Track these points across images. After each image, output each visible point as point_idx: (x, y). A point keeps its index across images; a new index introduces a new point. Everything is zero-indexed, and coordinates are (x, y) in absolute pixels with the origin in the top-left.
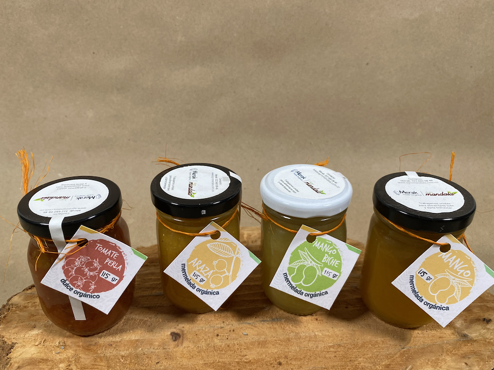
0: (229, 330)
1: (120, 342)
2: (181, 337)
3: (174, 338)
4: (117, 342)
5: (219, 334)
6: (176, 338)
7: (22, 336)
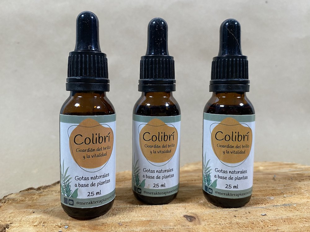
0: (244, 212)
1: (130, 222)
2: (197, 219)
3: (189, 219)
4: (127, 223)
5: (236, 216)
6: (191, 220)
7: (19, 219)
